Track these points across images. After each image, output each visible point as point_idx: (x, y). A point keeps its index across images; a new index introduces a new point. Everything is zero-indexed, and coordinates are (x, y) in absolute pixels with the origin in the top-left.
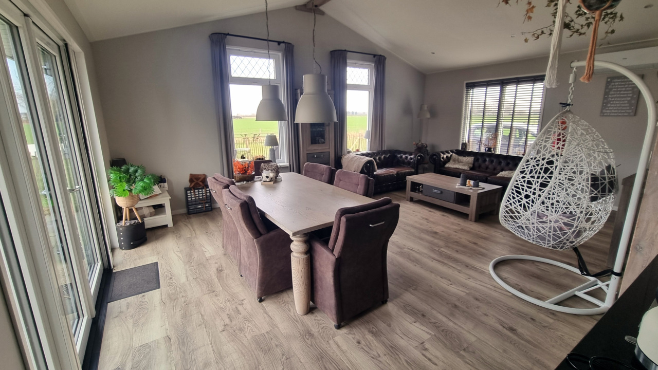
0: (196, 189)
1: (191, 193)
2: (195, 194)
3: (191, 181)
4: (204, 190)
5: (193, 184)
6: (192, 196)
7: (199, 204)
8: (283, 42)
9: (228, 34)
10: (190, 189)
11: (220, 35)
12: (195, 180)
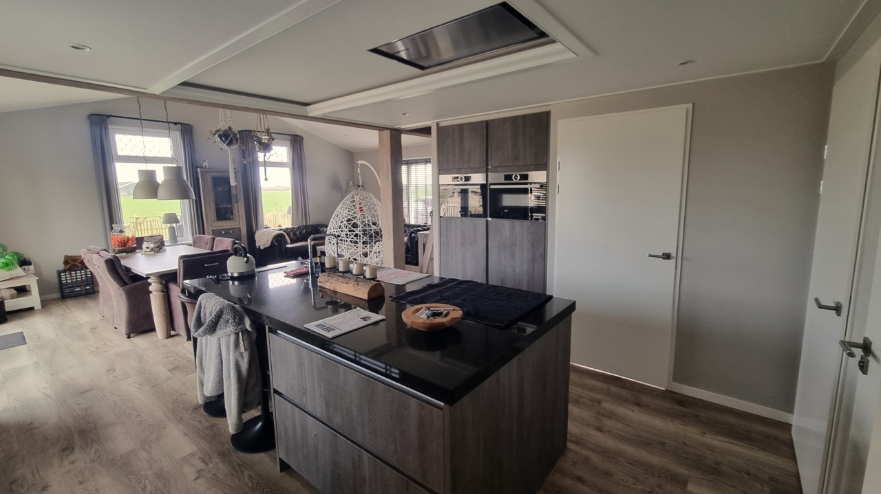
0: (73, 271)
1: (66, 275)
2: (71, 276)
3: (66, 262)
4: (83, 271)
5: (68, 266)
6: (67, 278)
7: (78, 286)
8: (179, 123)
9: (111, 116)
10: (65, 271)
11: (101, 117)
12: (70, 262)
